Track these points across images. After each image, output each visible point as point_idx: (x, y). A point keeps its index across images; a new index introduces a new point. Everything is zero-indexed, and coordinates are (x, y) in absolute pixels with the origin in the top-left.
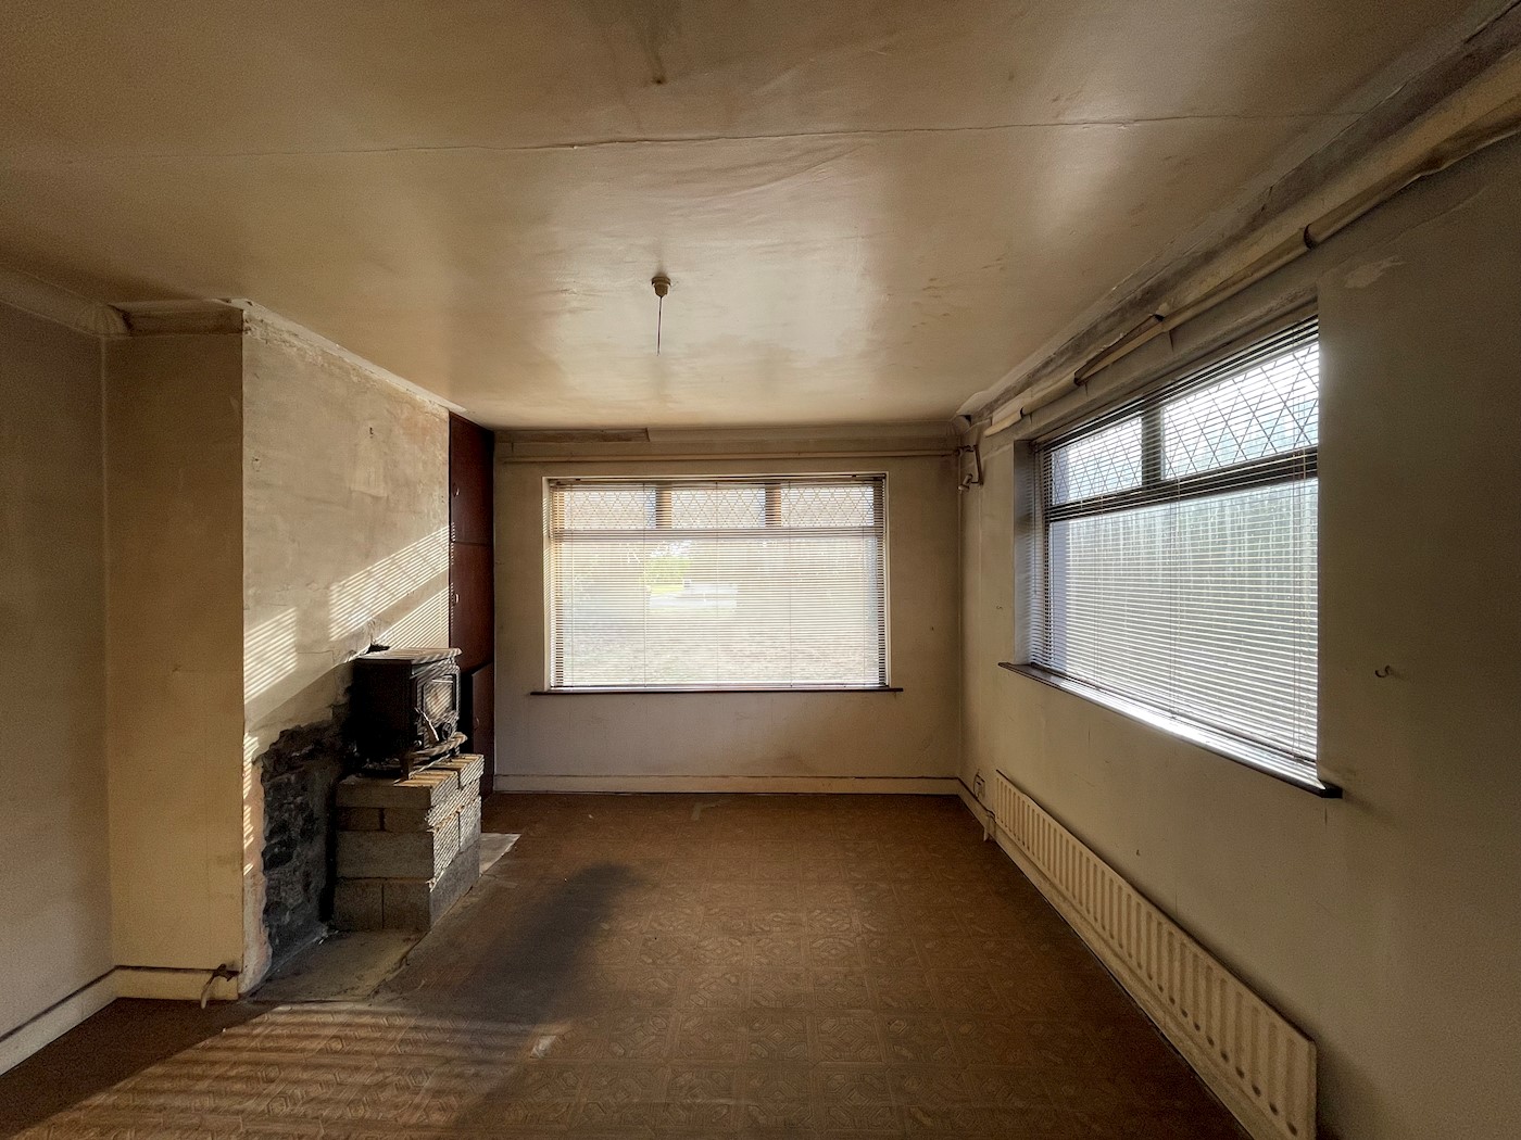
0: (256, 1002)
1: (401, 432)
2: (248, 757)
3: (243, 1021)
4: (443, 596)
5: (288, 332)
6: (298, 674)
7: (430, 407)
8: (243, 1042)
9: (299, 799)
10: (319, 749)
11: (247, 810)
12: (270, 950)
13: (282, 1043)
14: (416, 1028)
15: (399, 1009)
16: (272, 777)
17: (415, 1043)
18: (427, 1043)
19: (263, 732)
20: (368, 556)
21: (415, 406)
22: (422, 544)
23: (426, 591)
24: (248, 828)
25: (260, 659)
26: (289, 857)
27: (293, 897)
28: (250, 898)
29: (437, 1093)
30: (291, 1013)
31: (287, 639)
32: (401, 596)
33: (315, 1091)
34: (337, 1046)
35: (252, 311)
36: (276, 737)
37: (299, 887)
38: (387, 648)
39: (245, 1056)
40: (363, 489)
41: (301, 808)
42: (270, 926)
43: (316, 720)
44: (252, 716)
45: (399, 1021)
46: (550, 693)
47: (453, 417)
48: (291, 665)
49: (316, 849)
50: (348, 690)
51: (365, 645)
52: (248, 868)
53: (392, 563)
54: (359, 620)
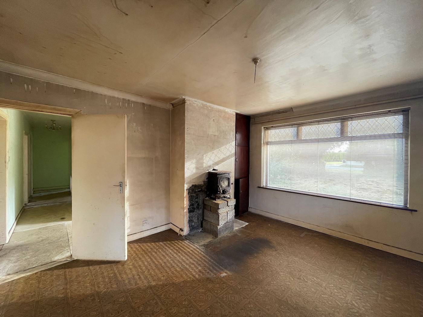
0: (185, 238)
1: (222, 119)
2: (185, 188)
3: (182, 240)
4: (233, 159)
5: (194, 101)
6: (196, 173)
7: (230, 112)
8: (180, 244)
9: (196, 200)
10: (201, 191)
11: (185, 199)
12: (189, 229)
13: (185, 247)
14: (204, 256)
15: (203, 251)
16: (191, 194)
17: (202, 259)
18: (204, 260)
19: (188, 184)
20: (213, 148)
21: (225, 113)
22: (227, 146)
23: (228, 157)
24: (185, 203)
25: (188, 169)
26: (194, 212)
27: (195, 220)
28: (185, 217)
29: (200, 271)
30: (188, 242)
31: (194, 166)
32: (221, 158)
33: (184, 258)
34: (191, 252)
35: (187, 98)
36: (191, 186)
37: (196, 218)
38: (217, 170)
39: (179, 246)
40: (211, 133)
41: (197, 202)
42: (190, 224)
43: (200, 183)
44: (186, 180)
45: (202, 253)
46: (263, 188)
47: (237, 114)
48: (194, 171)
49: (200, 212)
50: (207, 178)
51: (211, 169)
52: (185, 211)
53: (219, 150)
54: (210, 163)
